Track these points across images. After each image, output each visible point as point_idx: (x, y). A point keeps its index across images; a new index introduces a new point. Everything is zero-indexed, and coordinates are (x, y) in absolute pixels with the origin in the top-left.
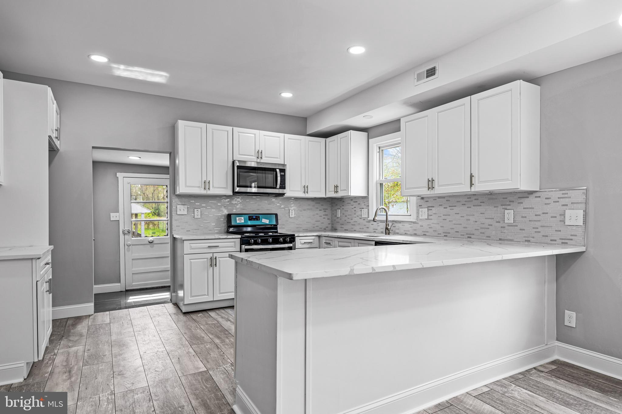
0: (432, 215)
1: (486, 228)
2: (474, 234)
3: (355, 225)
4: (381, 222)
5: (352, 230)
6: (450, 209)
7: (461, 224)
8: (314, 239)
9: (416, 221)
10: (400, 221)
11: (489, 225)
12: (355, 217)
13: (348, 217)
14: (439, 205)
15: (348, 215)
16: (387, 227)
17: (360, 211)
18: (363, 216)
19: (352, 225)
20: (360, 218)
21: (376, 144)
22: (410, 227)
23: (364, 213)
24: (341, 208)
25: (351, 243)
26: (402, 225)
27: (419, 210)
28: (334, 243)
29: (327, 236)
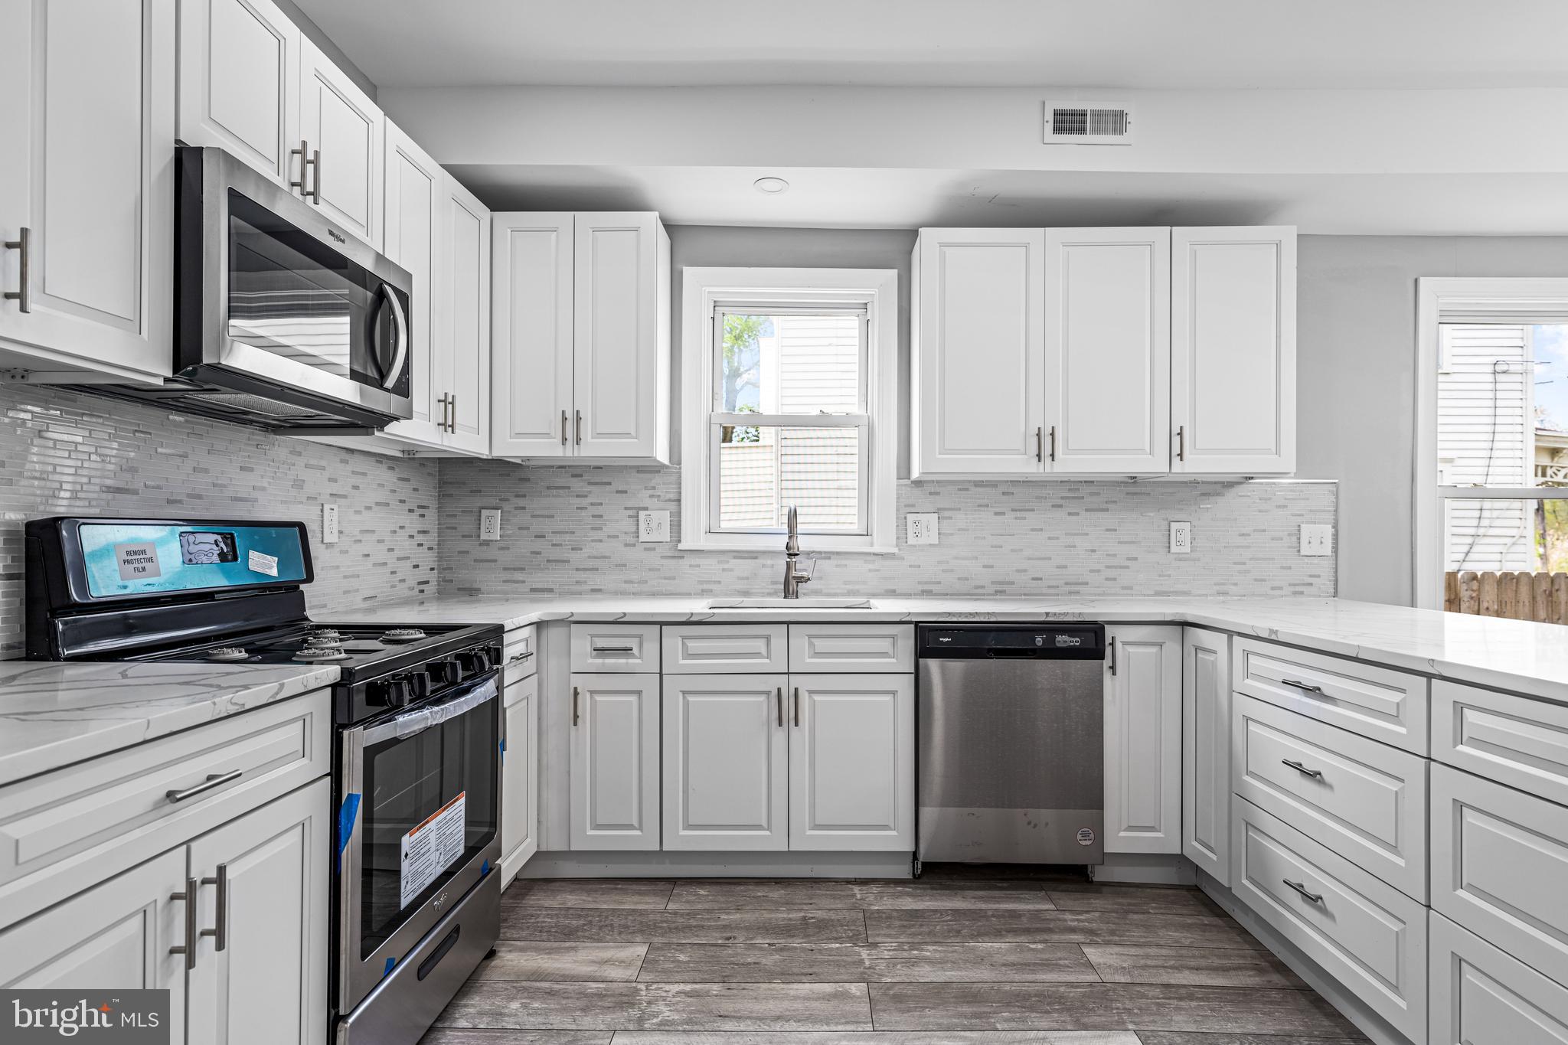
0: (952, 534)
1: (1121, 567)
2: (1087, 584)
3: (597, 569)
4: (735, 558)
5: (578, 588)
6: (1016, 518)
7: (1050, 559)
8: (528, 638)
9: (895, 550)
10: (825, 552)
11: (1129, 559)
12: (601, 541)
13: (557, 539)
14: (979, 506)
15: (553, 533)
16: (794, 573)
17: (630, 517)
18: (643, 537)
19: (577, 570)
20: (626, 545)
21: (708, 289)
22: (870, 570)
23: (654, 525)
24: (507, 507)
25: (768, 638)
26: (837, 566)
27: (905, 518)
28: (652, 648)
29: (611, 619)
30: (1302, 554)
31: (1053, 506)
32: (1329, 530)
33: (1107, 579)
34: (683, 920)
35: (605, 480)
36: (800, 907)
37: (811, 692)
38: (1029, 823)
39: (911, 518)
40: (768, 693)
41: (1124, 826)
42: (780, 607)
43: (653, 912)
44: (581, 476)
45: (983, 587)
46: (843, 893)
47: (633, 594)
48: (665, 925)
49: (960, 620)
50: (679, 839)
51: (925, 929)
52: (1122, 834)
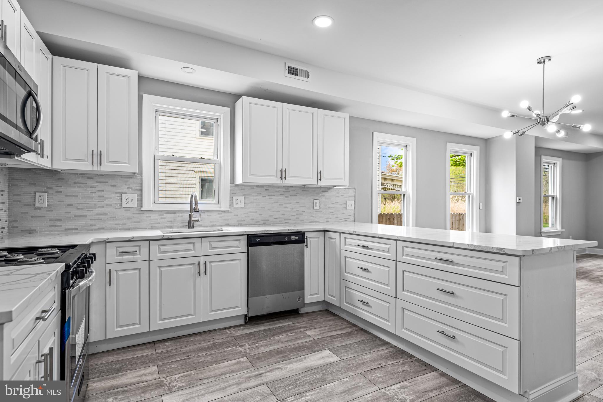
0: (249, 204)
1: (301, 214)
2: (291, 220)
3: (101, 219)
4: (166, 213)
5: (91, 228)
6: (269, 198)
7: (280, 212)
9: (229, 210)
10: (203, 211)
11: (303, 211)
12: (103, 207)
13: (80, 206)
14: (258, 194)
15: (77, 203)
16: (193, 219)
17: (117, 196)
18: (124, 205)
19: (91, 220)
20: (116, 209)
21: (154, 104)
22: (220, 217)
23: (129, 200)
24: (51, 191)
25: (194, 243)
26: (208, 216)
27: (233, 198)
28: (145, 250)
29: (127, 240)
30: (347, 209)
31: (281, 194)
32: (353, 202)
33: (297, 218)
34: (166, 355)
35: (105, 181)
36: (210, 340)
37: (210, 262)
38: (284, 298)
39: (235, 198)
40: (194, 264)
41: (309, 294)
42: (187, 232)
43: (151, 354)
44: (93, 178)
45: (259, 222)
46: (223, 333)
47: (119, 229)
48: (159, 358)
49: (262, 233)
50: (157, 325)
52: (309, 297)
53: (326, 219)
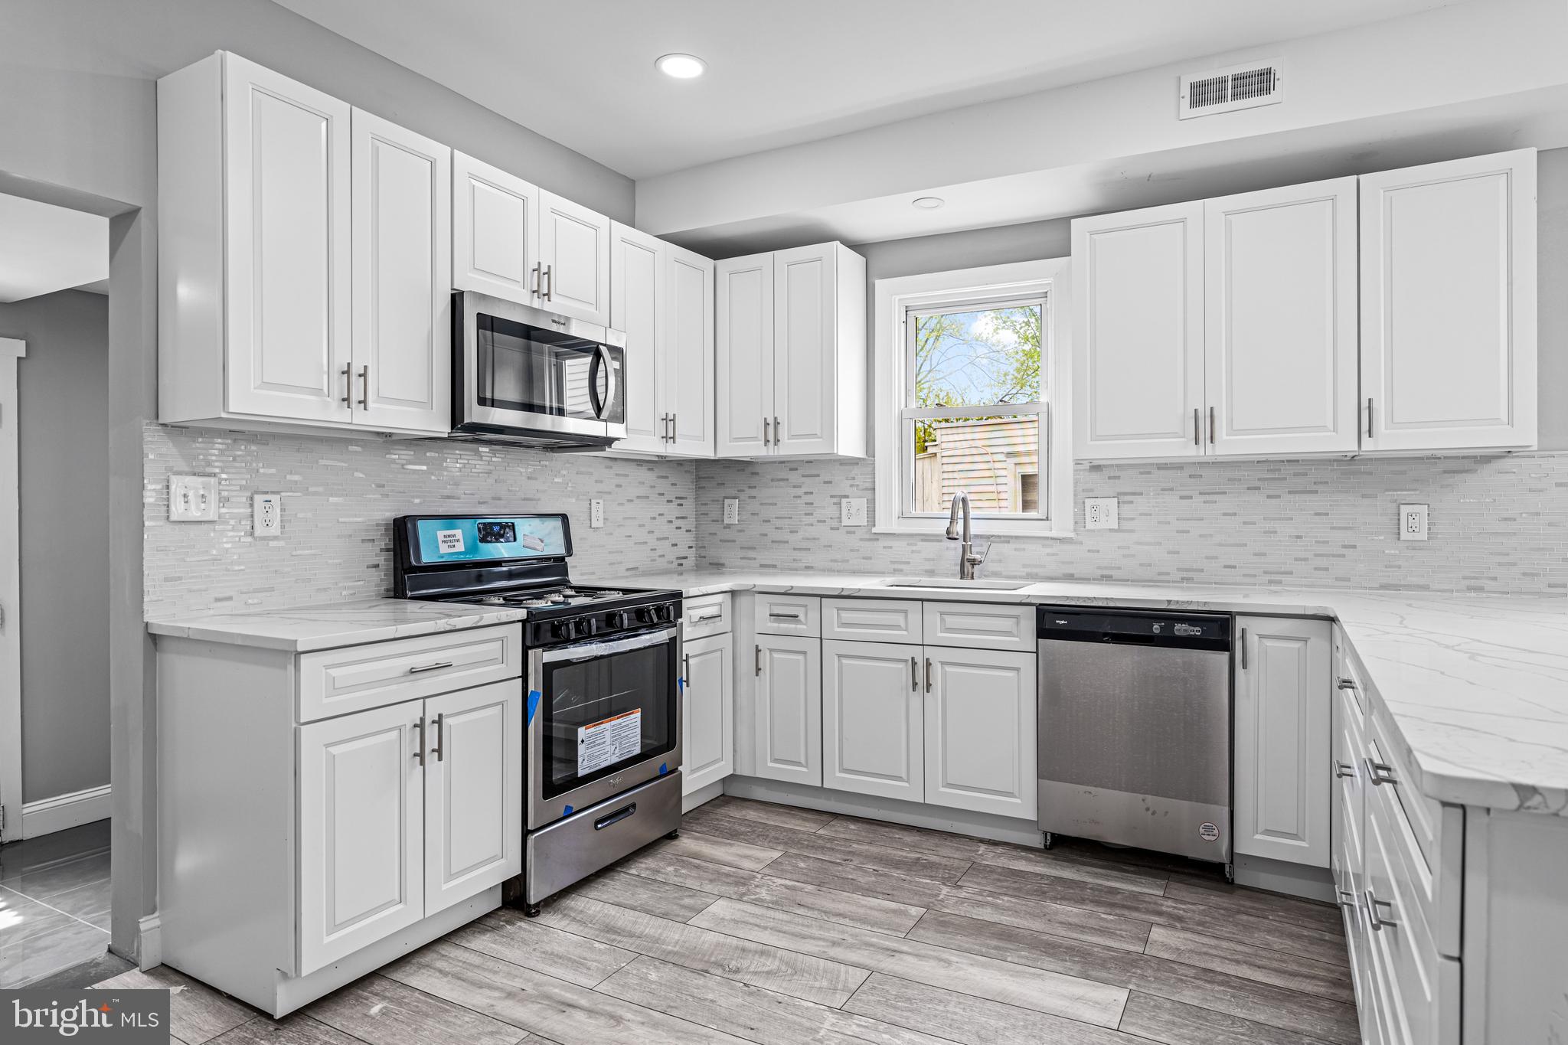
0: (1133, 519)
1: (1334, 556)
2: (1291, 573)
3: (809, 549)
4: (923, 540)
5: (795, 565)
6: (1204, 502)
7: (1245, 545)
8: (720, 604)
9: (1071, 535)
10: (1004, 536)
11: (1345, 547)
12: (812, 525)
13: (779, 523)
14: (1162, 490)
15: (776, 518)
16: (968, 556)
17: (834, 504)
18: (845, 522)
19: (794, 549)
20: (832, 529)
21: (898, 297)
22: (1048, 554)
23: (853, 511)
24: (743, 496)
25: (905, 612)
26: (1016, 550)
27: (1084, 503)
28: (814, 615)
29: (783, 591)
31: (1248, 489)
33: (1317, 569)
34: (821, 842)
35: (815, 473)
37: (943, 663)
38: (1148, 809)
39: (1089, 503)
40: (906, 661)
41: (1261, 828)
42: (952, 584)
43: (804, 833)
44: (796, 469)
45: (1168, 574)
46: (969, 848)
47: (838, 571)
48: (805, 842)
49: (1078, 604)
50: (836, 780)
51: (1016, 885)
52: (1258, 837)
53: (1465, 578)
